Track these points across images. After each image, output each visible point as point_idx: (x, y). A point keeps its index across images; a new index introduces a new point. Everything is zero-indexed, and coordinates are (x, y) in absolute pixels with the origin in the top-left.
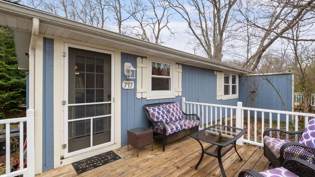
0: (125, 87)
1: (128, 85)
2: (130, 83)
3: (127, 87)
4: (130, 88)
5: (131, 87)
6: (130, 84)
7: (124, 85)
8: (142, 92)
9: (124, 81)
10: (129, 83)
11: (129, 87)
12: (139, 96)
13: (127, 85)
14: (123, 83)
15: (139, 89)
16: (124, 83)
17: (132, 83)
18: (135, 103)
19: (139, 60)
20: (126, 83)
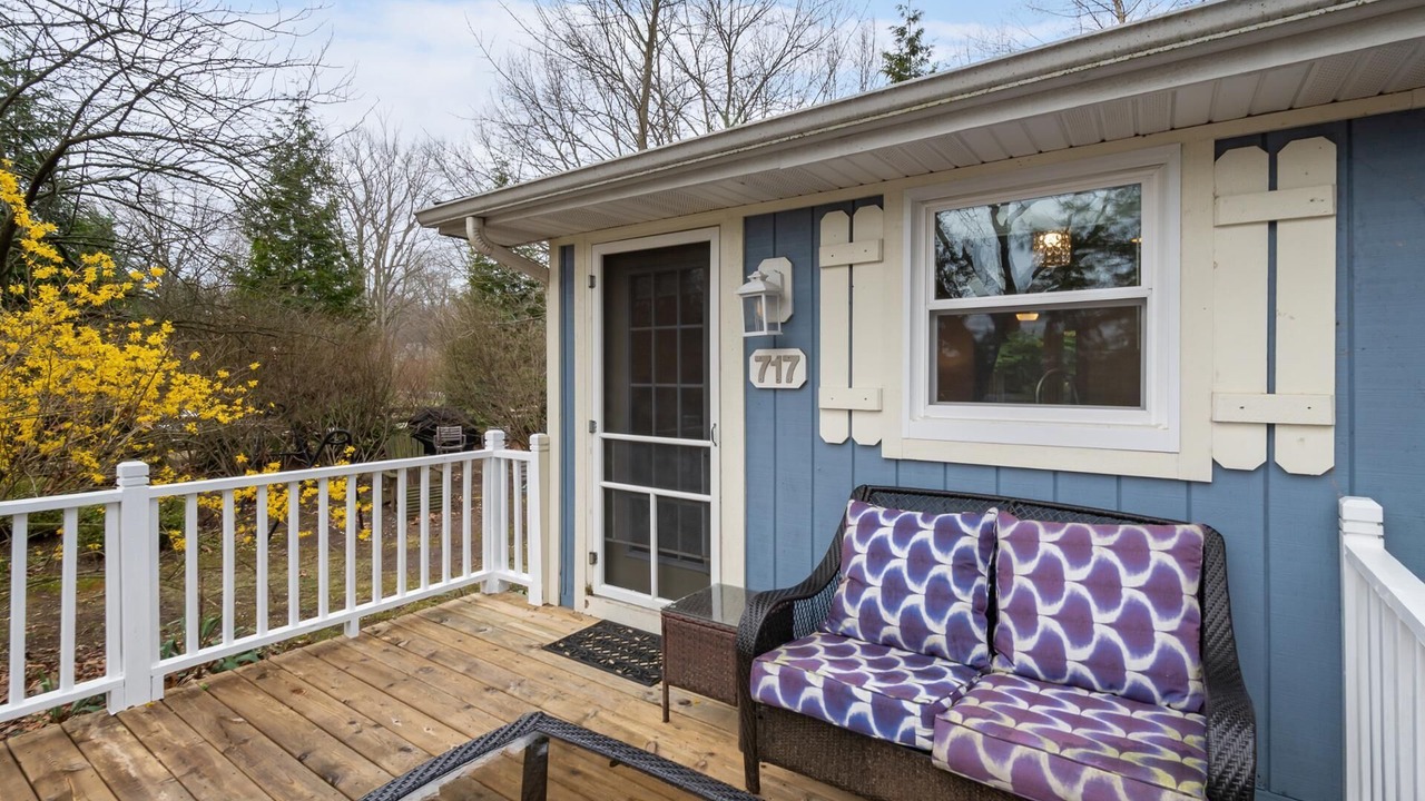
0: (761, 380)
1: (775, 368)
2: (787, 358)
3: (770, 382)
4: (784, 385)
5: (790, 380)
6: (786, 366)
7: (755, 367)
8: (850, 411)
9: (759, 352)
10: (779, 357)
11: (778, 381)
12: (832, 429)
13: (771, 371)
14: (752, 359)
15: (831, 391)
16: (758, 359)
17: (795, 360)
18: (817, 467)
19: (832, 229)
20: (766, 361)
